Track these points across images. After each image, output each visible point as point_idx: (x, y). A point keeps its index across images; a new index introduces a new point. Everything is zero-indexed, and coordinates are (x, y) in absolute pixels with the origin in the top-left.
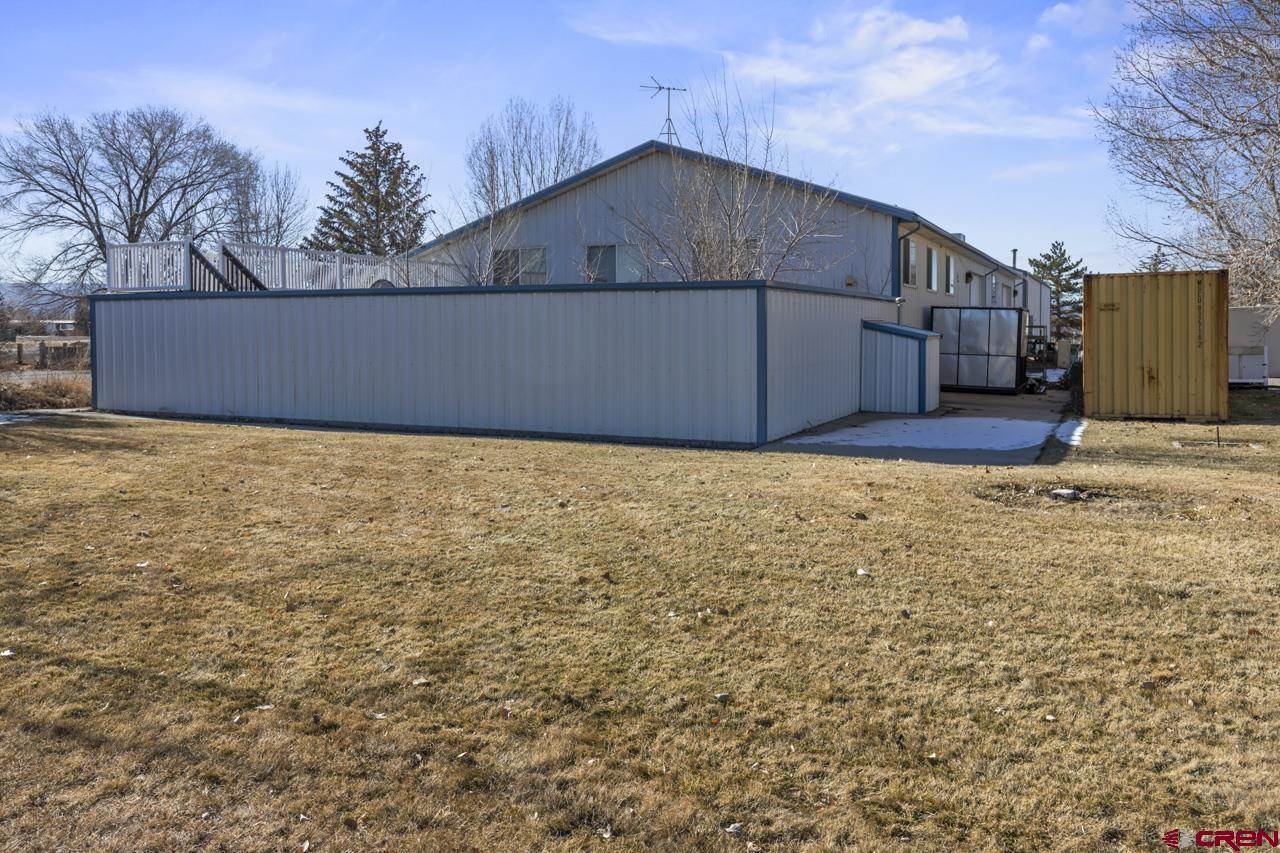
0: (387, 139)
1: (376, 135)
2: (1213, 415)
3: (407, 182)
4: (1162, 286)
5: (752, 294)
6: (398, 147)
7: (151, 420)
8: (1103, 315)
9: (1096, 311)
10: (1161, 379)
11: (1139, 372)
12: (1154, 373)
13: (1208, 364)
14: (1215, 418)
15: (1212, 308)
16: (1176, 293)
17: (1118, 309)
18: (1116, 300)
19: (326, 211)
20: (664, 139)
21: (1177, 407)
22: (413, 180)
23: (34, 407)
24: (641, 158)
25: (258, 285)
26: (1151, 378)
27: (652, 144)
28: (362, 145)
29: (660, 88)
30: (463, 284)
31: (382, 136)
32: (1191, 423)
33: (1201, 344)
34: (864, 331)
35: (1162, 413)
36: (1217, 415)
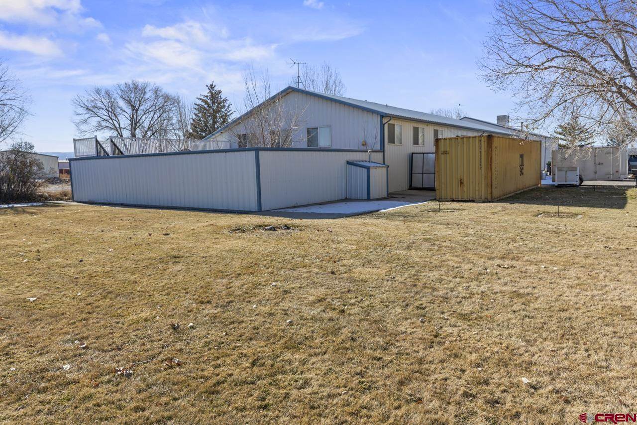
0: (216, 88)
1: (212, 87)
2: (485, 199)
3: (224, 106)
4: (465, 143)
5: (253, 153)
6: (220, 92)
7: (84, 204)
8: (443, 156)
9: (440, 154)
10: (465, 183)
11: (457, 180)
12: (462, 181)
13: (483, 177)
14: (486, 200)
15: (485, 151)
16: (471, 145)
17: (448, 153)
18: (448, 150)
19: (194, 120)
20: (294, 86)
21: (471, 196)
22: (227, 105)
23: (54, 200)
24: (287, 94)
25: (121, 153)
26: (461, 183)
27: (289, 88)
28: (206, 92)
29: (295, 63)
30: (228, 148)
31: (214, 88)
32: (477, 202)
33: (481, 168)
34: (347, 165)
35: (465, 198)
36: (487, 199)
